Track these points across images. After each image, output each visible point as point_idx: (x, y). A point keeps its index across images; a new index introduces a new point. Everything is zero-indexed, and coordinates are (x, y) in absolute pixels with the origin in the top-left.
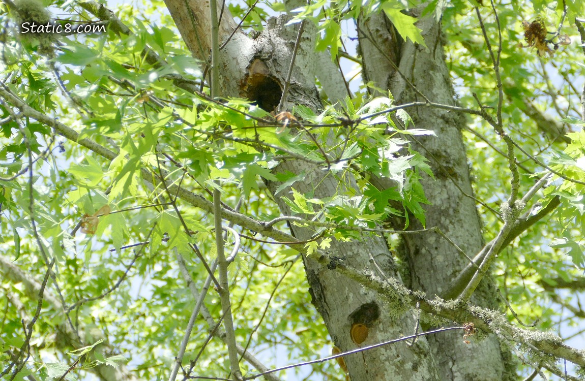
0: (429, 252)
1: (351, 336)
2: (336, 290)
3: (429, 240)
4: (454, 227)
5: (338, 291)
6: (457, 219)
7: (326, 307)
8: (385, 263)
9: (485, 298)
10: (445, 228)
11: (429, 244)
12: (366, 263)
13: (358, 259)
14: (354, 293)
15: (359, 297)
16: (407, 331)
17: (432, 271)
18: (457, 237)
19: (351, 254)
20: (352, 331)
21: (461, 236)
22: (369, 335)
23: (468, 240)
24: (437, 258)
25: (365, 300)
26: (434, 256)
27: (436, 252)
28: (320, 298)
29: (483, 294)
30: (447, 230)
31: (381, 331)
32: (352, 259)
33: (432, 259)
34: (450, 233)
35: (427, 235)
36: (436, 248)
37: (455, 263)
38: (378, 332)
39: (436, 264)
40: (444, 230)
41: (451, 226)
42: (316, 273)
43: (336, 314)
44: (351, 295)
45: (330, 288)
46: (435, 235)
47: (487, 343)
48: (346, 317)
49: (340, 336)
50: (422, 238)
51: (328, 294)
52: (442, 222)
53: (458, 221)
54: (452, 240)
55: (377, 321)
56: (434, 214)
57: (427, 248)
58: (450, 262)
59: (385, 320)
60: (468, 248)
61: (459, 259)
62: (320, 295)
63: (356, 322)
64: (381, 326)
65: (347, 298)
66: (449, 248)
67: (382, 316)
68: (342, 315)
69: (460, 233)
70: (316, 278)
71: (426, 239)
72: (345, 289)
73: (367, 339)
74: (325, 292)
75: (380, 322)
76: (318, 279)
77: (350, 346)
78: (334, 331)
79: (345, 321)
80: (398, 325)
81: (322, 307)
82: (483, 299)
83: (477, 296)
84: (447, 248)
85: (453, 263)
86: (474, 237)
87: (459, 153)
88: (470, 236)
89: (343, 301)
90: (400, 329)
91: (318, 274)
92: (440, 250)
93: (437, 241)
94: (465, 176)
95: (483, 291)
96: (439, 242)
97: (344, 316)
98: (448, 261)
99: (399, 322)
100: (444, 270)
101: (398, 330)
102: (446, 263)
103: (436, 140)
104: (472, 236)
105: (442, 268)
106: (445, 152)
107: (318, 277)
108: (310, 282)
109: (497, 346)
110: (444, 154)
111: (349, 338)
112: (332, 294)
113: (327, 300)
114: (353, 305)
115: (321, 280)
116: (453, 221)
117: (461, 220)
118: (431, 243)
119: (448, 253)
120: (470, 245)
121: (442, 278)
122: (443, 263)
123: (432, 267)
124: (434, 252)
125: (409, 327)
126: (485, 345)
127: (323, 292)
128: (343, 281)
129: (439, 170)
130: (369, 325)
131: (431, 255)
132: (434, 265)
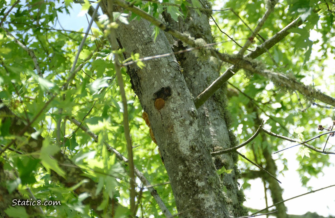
0: (190, 79)
1: (155, 105)
2: (147, 80)
3: (190, 73)
4: (205, 67)
5: (148, 80)
6: (206, 63)
7: (140, 90)
8: (175, 66)
9: (221, 106)
10: (199, 67)
11: (190, 75)
12: (165, 65)
13: (161, 63)
14: (158, 81)
15: (160, 83)
16: (187, 104)
17: (191, 90)
18: (206, 72)
19: (157, 60)
20: (156, 102)
21: (208, 72)
22: (165, 105)
23: (212, 75)
24: (194, 83)
25: (163, 85)
26: (193, 81)
27: (194, 80)
28: (137, 85)
29: (220, 104)
30: (201, 68)
31: (173, 103)
32: (157, 63)
33: (191, 83)
34: (202, 70)
35: (189, 70)
36: (194, 78)
37: (205, 86)
38: (170, 103)
39: (194, 86)
40: (199, 68)
41: (203, 66)
42: (136, 70)
43: (147, 93)
44: (156, 82)
45: (144, 79)
46: (194, 70)
47: (222, 130)
48: (153, 94)
49: (148, 106)
50: (186, 72)
51: (142, 82)
52: (198, 64)
53: (207, 64)
54: (204, 73)
55: (170, 97)
56: (194, 59)
57: (189, 77)
58: (202, 85)
59: (175, 96)
60: (212, 79)
61: (207, 84)
62: (137, 83)
63: (158, 97)
64: (172, 100)
65: (153, 84)
66: (201, 78)
67: (173, 95)
68: (150, 93)
69: (208, 70)
70: (136, 73)
71: (188, 72)
72: (152, 79)
73: (164, 107)
74: (140, 80)
75: (172, 98)
76: (137, 74)
77: (154, 111)
78: (144, 103)
79: (152, 97)
80: (182, 100)
81: (138, 90)
82: (220, 107)
83: (217, 104)
84: (200, 78)
85: (203, 86)
86: (215, 74)
87: (208, 28)
88: (213, 72)
89: (150, 86)
90: (183, 102)
91: (137, 71)
92: (197, 79)
93: (195, 74)
94: (211, 40)
95: (220, 102)
96: (196, 74)
97: (151, 94)
98: (201, 84)
99: (183, 99)
100: (198, 89)
101: (182, 103)
102: (200, 86)
103: (196, 20)
104: (214, 73)
105: (197, 89)
106: (200, 26)
107: (137, 72)
108: (132, 76)
109: (227, 132)
110: (200, 28)
111: (154, 107)
112: (145, 82)
113: (141, 85)
114: (157, 88)
115: (138, 74)
116: (204, 63)
117: (208, 63)
118: (191, 75)
119: (201, 80)
120: (213, 77)
121: (197, 93)
122: (198, 86)
123: (192, 87)
124: (193, 80)
125: (188, 102)
126: (221, 130)
127: (139, 81)
128: (151, 74)
129: (197, 36)
130: (165, 99)
131: (191, 81)
132: (193, 87)
